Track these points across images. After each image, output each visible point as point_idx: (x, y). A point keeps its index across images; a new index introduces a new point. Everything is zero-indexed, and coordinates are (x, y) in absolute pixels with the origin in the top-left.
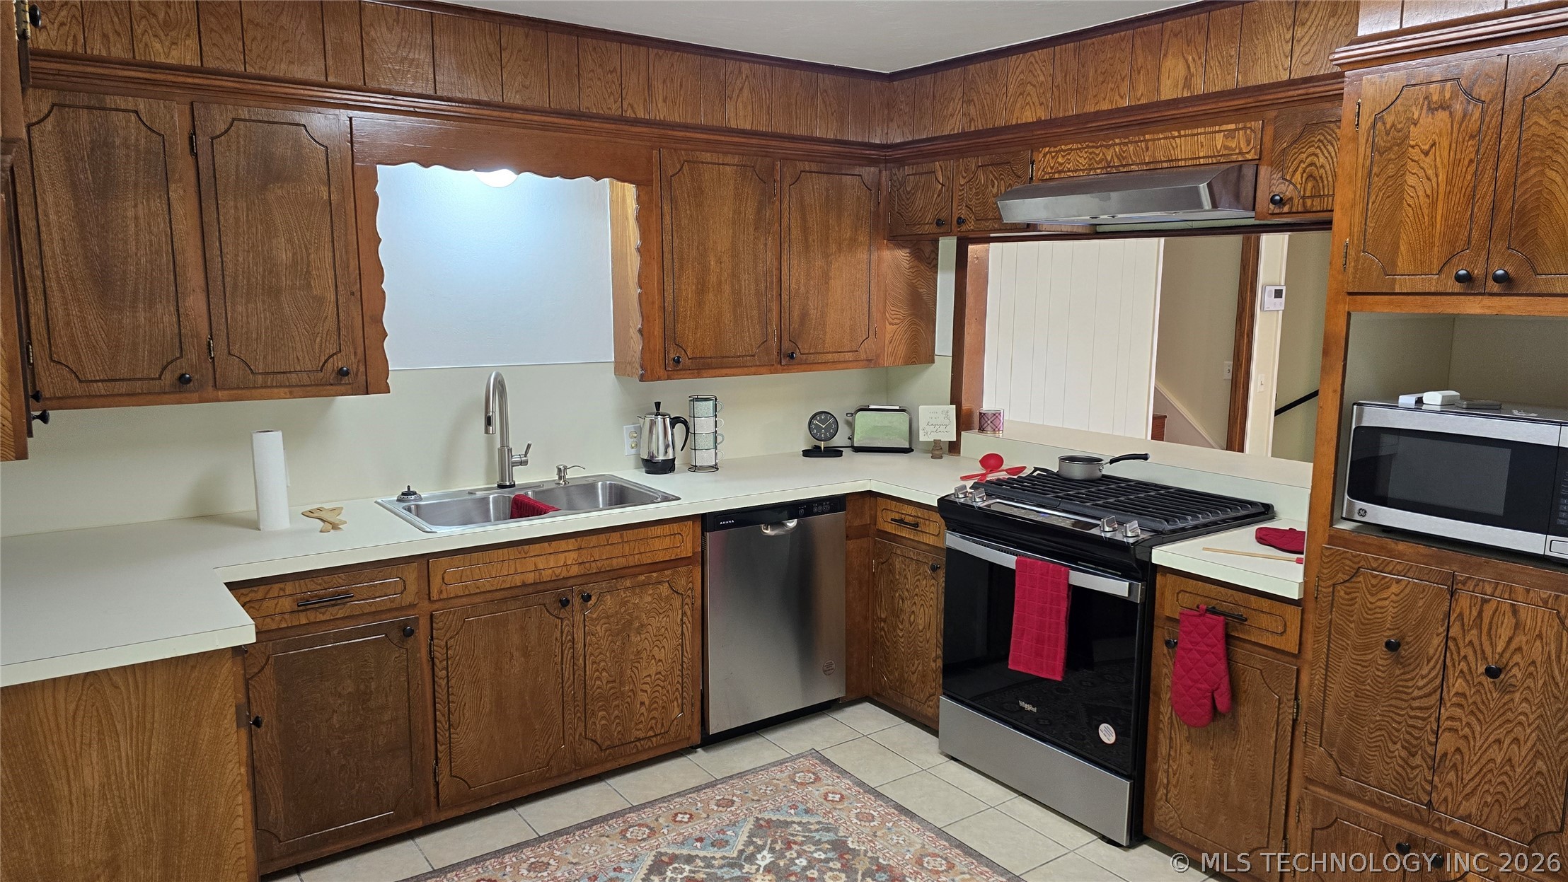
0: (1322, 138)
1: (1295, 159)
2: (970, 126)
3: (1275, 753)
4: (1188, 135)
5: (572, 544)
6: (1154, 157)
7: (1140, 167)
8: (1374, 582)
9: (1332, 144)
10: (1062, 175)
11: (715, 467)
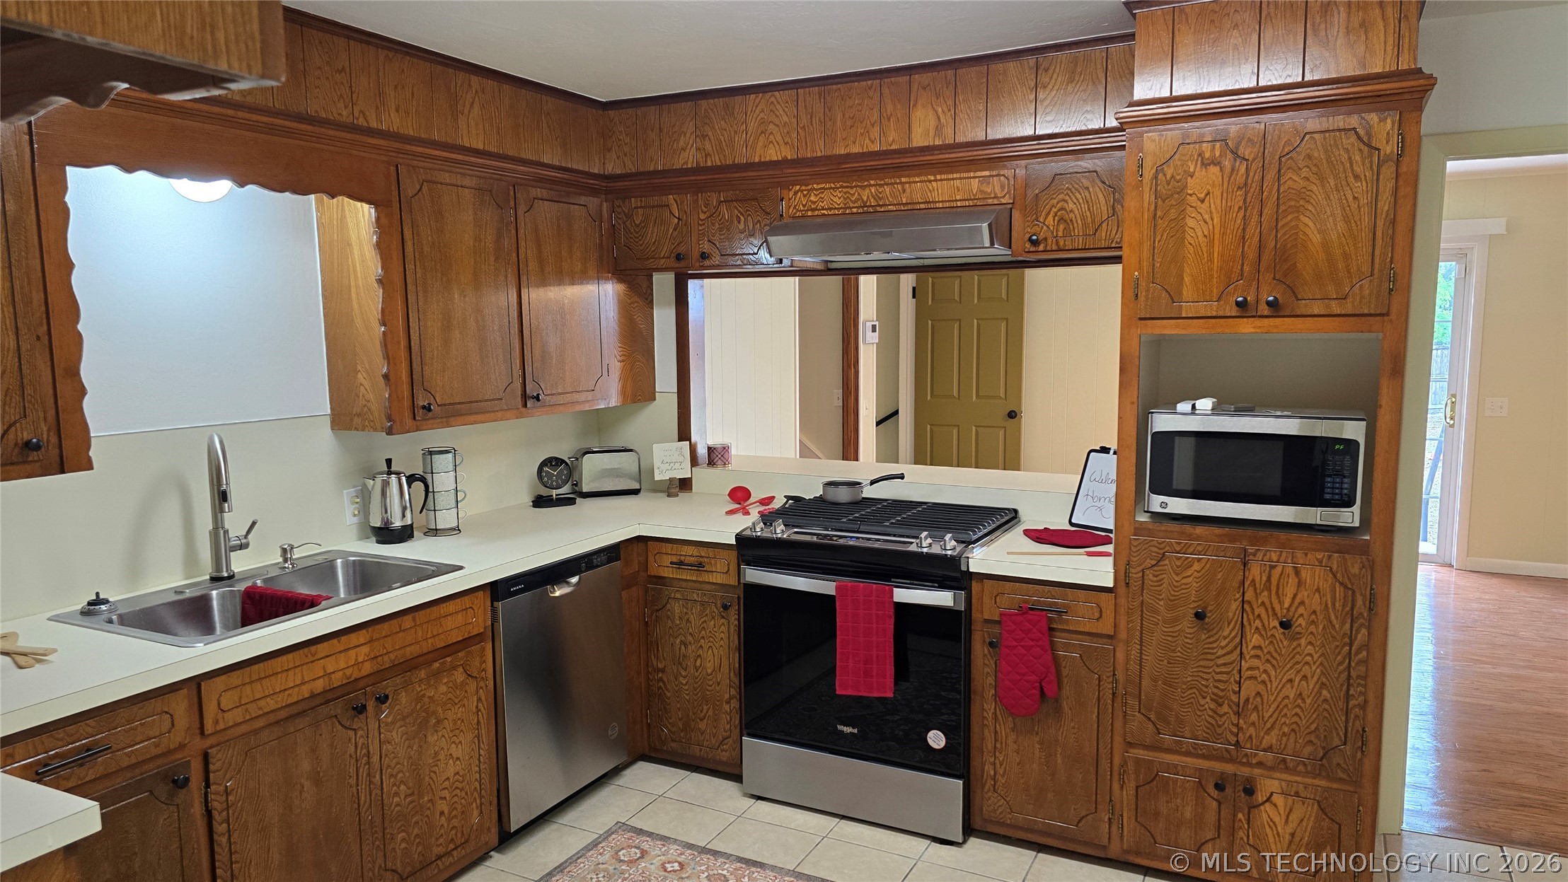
0: (1070, 187)
1: (1048, 204)
2: (706, 161)
3: (1098, 727)
4: (944, 180)
5: (362, 636)
6: (912, 199)
7: (898, 207)
8: (1178, 563)
9: (1079, 192)
10: (816, 213)
11: (457, 529)
